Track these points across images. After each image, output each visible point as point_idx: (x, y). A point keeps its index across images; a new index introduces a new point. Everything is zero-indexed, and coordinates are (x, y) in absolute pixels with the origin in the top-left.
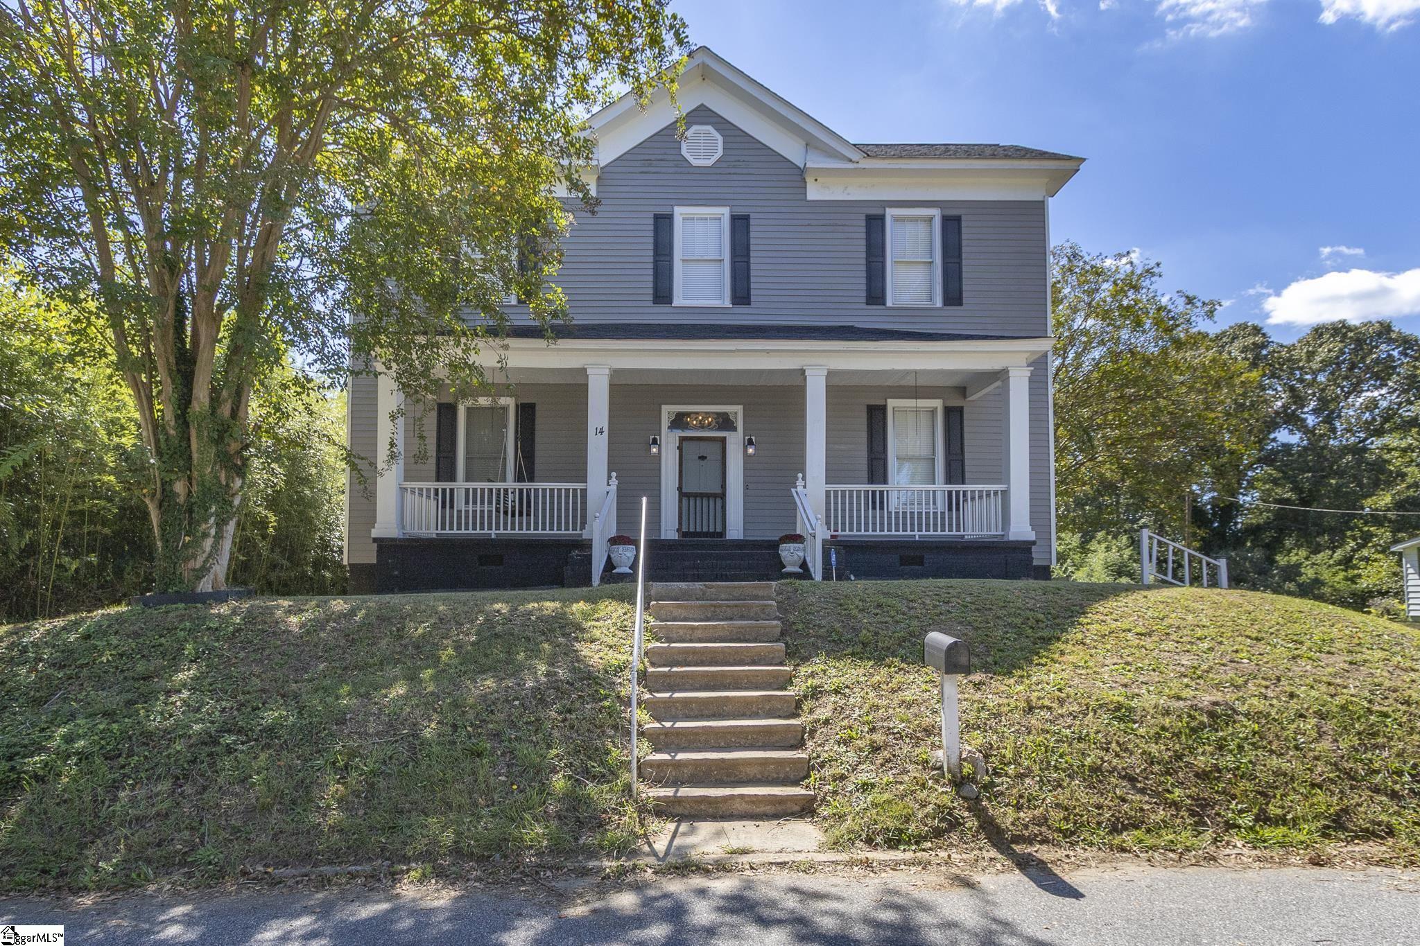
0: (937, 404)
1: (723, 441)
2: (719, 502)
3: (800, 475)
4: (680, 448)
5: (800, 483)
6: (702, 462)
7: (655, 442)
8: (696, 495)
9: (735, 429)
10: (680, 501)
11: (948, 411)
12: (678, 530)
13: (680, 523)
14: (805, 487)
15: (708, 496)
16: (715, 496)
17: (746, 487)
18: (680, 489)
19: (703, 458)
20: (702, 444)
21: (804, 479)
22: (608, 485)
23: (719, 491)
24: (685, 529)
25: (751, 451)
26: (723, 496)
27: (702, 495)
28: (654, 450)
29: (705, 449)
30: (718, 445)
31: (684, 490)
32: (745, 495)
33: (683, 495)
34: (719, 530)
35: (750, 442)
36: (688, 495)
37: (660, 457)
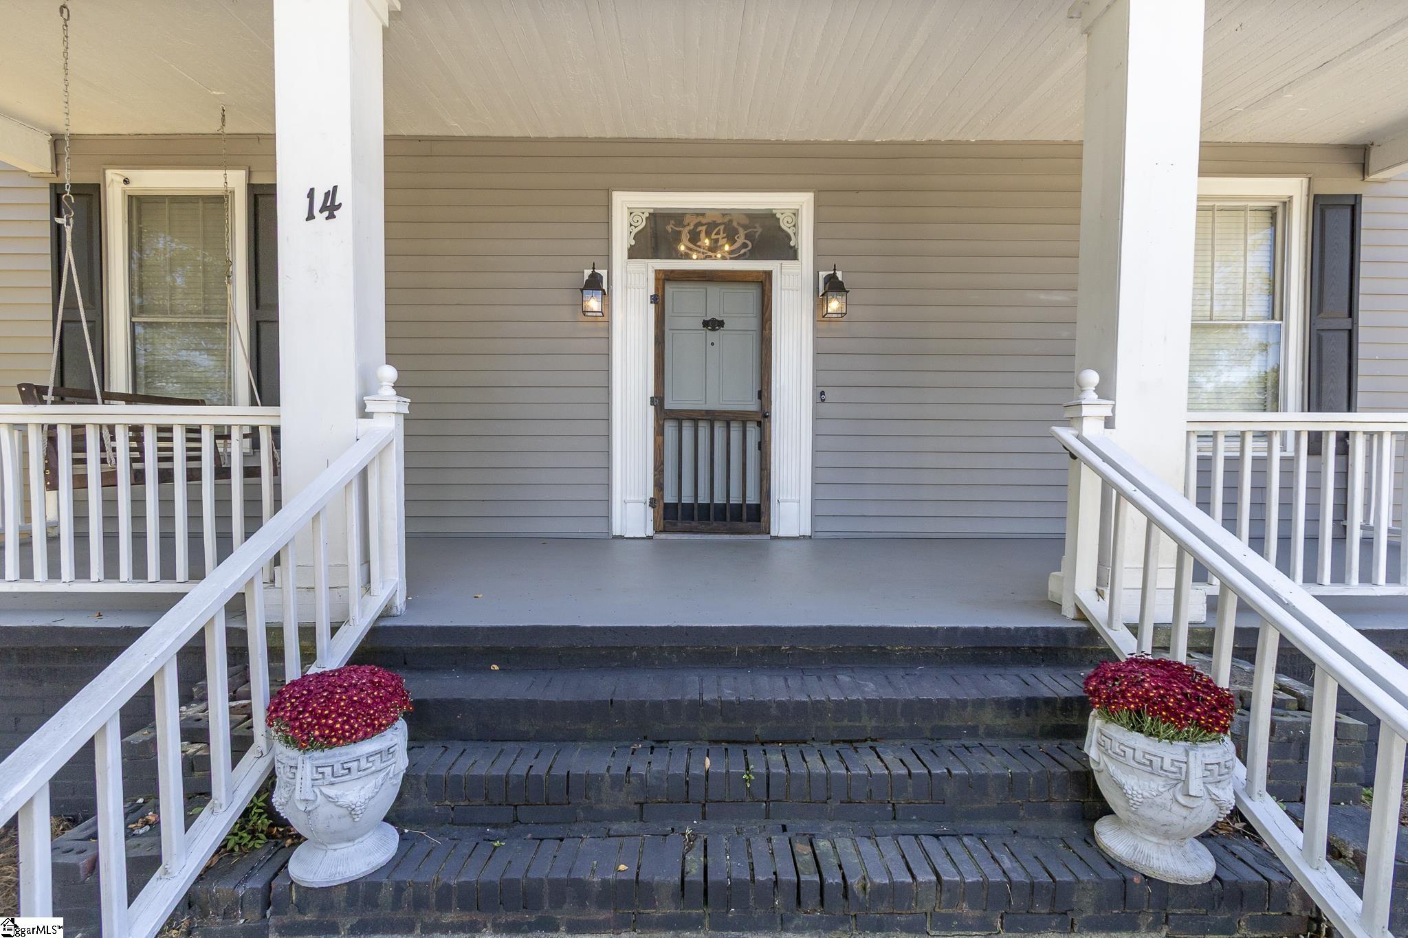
0: (1293, 188)
1: (764, 282)
2: (753, 433)
3: (1092, 378)
4: (658, 300)
5: (1093, 409)
6: (713, 336)
7: (594, 283)
8: (696, 417)
9: (792, 254)
10: (659, 432)
11: (1321, 206)
12: (653, 503)
13: (659, 485)
14: (1109, 423)
15: (728, 418)
16: (742, 418)
17: (820, 397)
18: (658, 401)
19: (713, 325)
20: (714, 290)
21: (1106, 390)
22: (364, 414)
23: (752, 406)
24: (670, 498)
25: (834, 305)
26: (762, 418)
27: (711, 417)
28: (594, 304)
29: (718, 301)
30: (751, 295)
31: (669, 404)
32: (817, 418)
33: (664, 413)
34: (752, 499)
35: (834, 286)
36: (679, 417)
37: (609, 322)
